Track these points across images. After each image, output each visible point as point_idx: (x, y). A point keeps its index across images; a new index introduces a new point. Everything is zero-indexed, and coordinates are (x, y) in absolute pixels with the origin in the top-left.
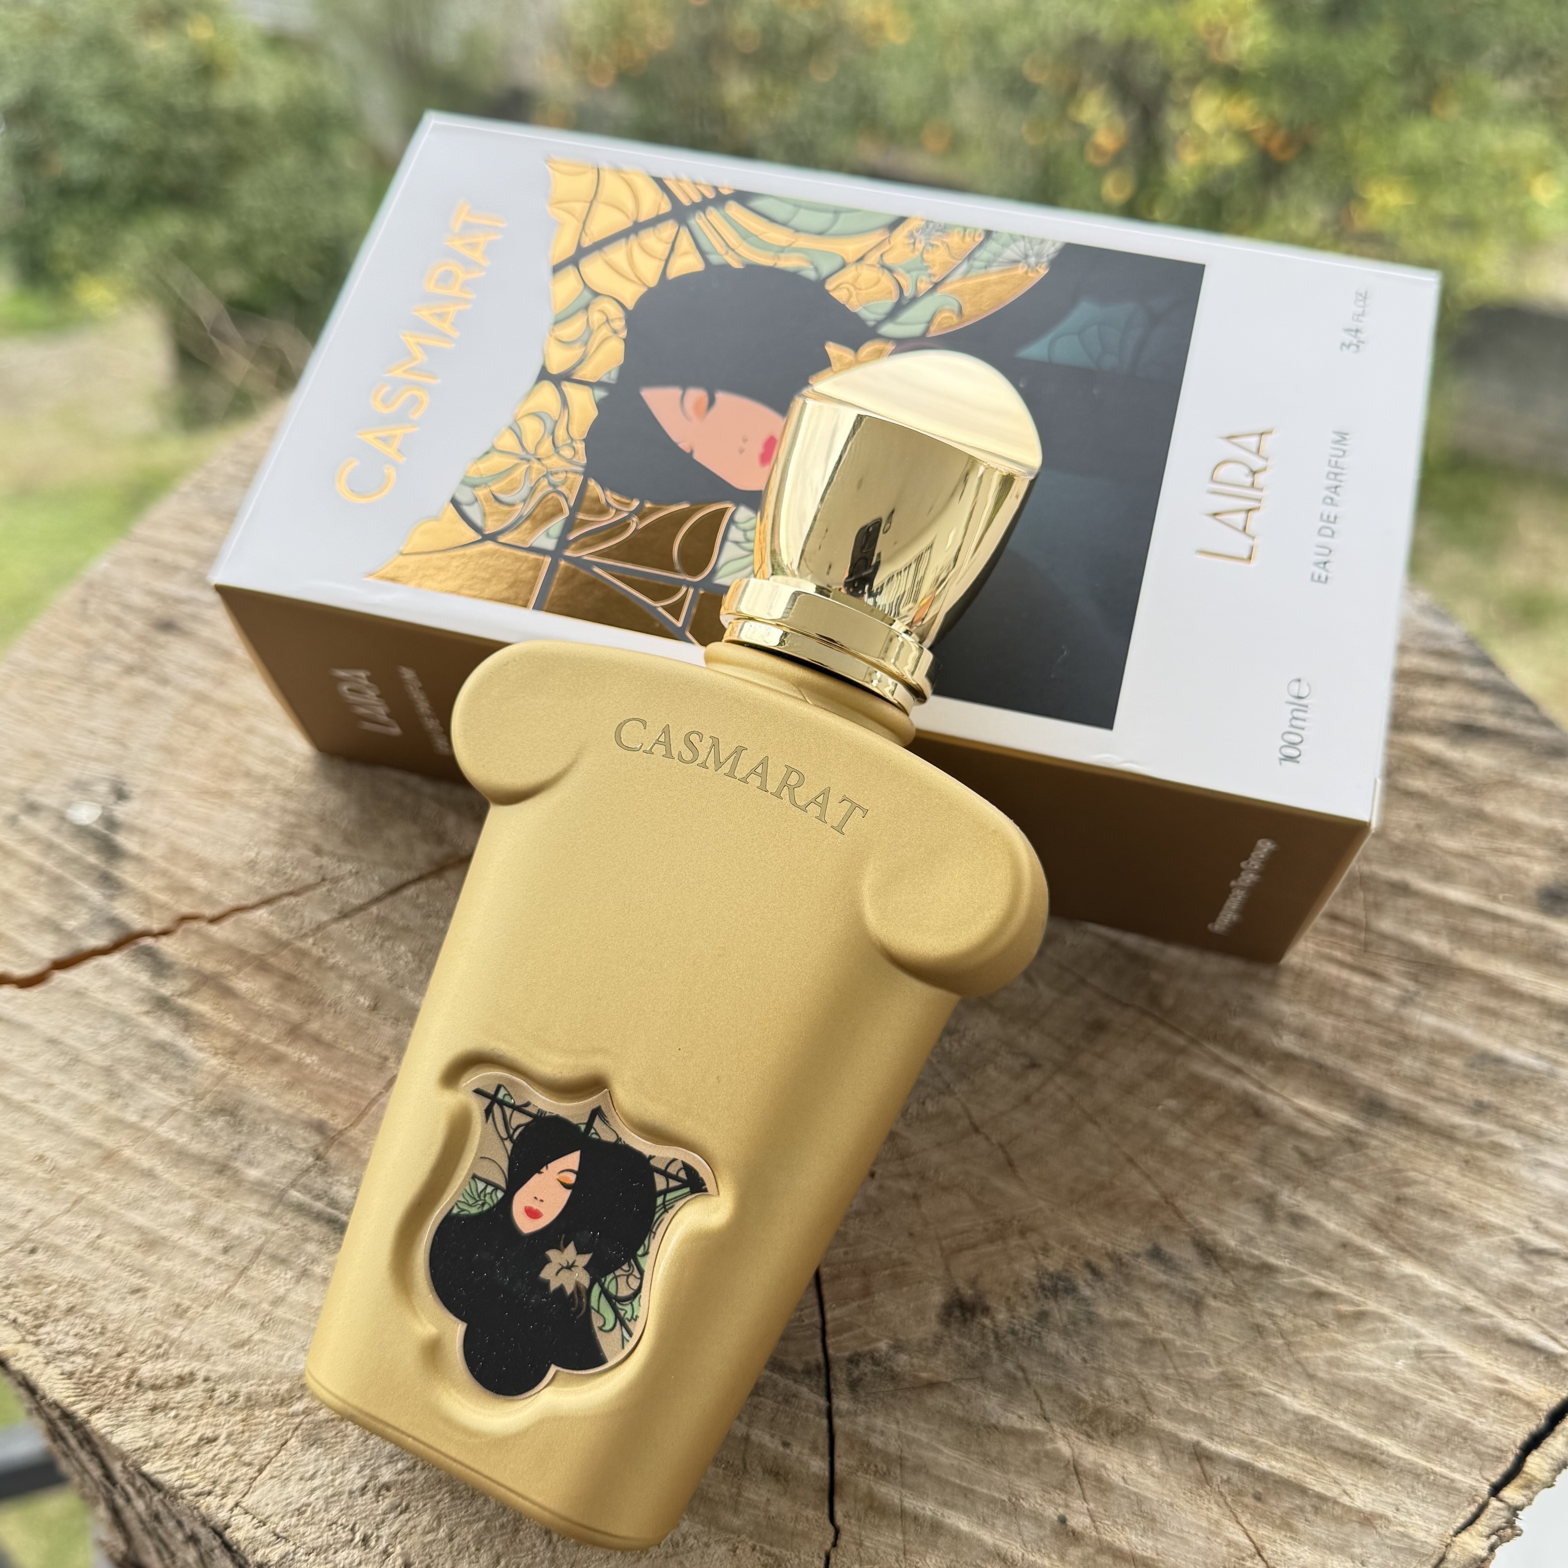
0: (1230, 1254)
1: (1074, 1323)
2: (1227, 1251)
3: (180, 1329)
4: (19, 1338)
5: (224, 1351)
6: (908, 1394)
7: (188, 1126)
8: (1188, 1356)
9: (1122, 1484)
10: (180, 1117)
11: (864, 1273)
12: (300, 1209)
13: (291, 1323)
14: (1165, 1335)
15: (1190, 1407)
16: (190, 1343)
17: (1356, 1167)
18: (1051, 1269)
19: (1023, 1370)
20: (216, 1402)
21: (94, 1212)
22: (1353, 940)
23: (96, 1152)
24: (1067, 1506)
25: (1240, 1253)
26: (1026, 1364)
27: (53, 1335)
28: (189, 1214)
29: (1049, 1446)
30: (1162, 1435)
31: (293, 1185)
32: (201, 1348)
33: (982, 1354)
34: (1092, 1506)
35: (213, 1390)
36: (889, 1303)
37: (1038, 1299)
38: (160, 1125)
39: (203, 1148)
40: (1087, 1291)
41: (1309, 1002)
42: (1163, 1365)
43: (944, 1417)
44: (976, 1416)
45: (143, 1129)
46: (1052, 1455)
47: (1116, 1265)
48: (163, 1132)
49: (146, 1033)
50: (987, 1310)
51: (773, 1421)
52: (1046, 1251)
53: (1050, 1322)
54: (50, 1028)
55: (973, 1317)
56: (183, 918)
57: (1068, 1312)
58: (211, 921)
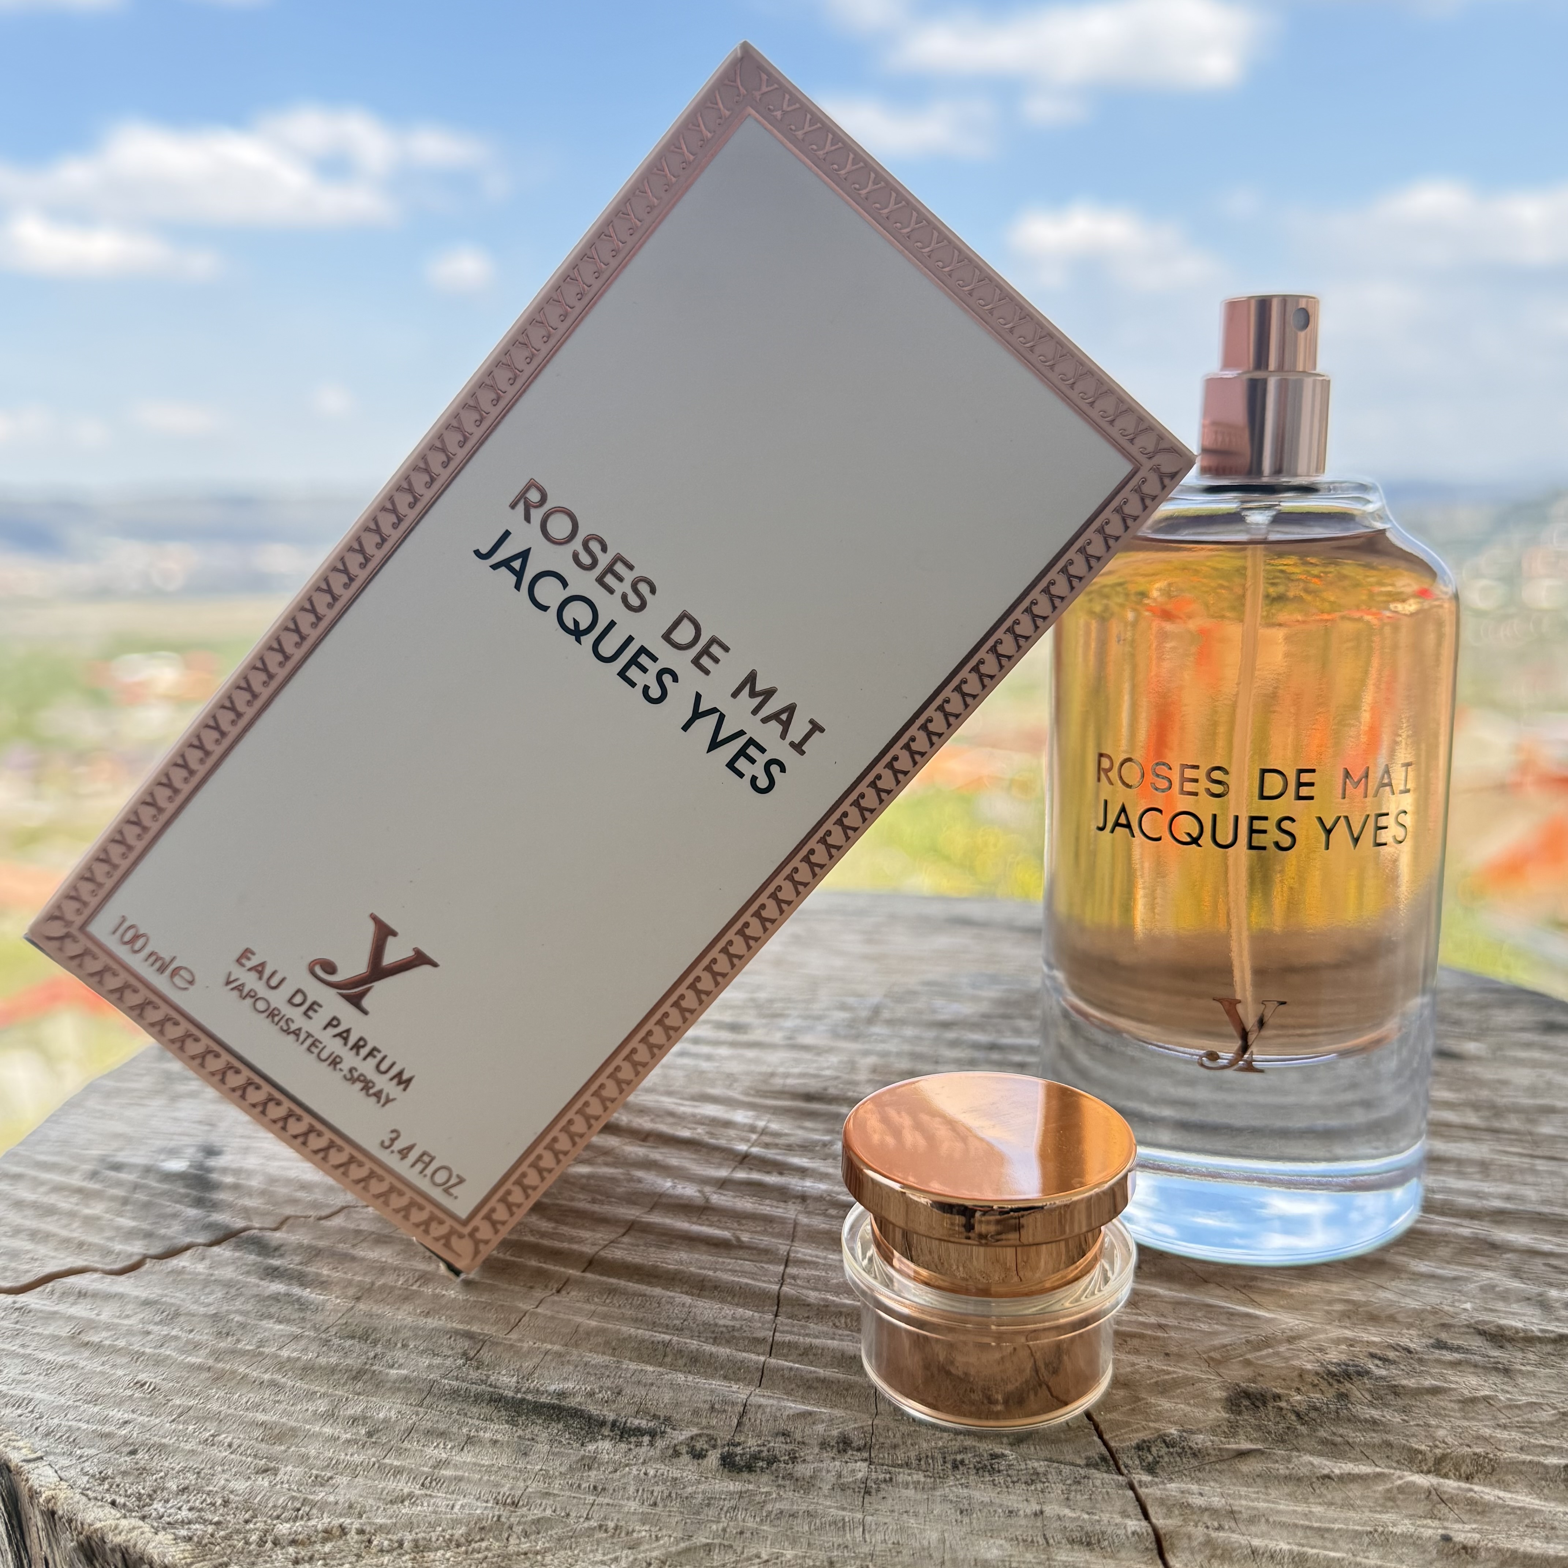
0: (1521, 1335)
1: (1381, 1398)
2: (1517, 1332)
3: (323, 1494)
4: (118, 1515)
5: (378, 1508)
6: (1217, 1466)
7: (314, 1347)
8: (1518, 1407)
9: (1501, 1502)
10: (303, 1342)
11: (1125, 1384)
12: (454, 1395)
13: (460, 1479)
14: (1483, 1393)
15: (1543, 1442)
16: (336, 1503)
18: (1335, 1361)
19: (1341, 1436)
20: (374, 1551)
21: (205, 1418)
22: (1521, 1142)
23: (205, 1375)
24: (1445, 1528)
25: (1532, 1331)
26: (1341, 1431)
27: (162, 1510)
28: (322, 1409)
29: (1399, 1482)
30: (1524, 1468)
31: (444, 1376)
32: (351, 1507)
33: (1288, 1428)
34: (1474, 1526)
35: (370, 1541)
36: (1165, 1404)
37: (1331, 1385)
38: (280, 1348)
39: (333, 1360)
40: (1384, 1372)
41: (1503, 1180)
42: (1495, 1418)
43: (1267, 1479)
44: (1304, 1471)
45: (261, 1354)
46: (1407, 1490)
47: (1404, 1354)
48: (285, 1353)
49: (255, 1291)
50: (1277, 1397)
51: (1068, 1499)
52: (1321, 1350)
53: (1353, 1399)
54: (144, 1294)
55: (1265, 1404)
56: (287, 1218)
57: (1370, 1391)
58: (320, 1218)
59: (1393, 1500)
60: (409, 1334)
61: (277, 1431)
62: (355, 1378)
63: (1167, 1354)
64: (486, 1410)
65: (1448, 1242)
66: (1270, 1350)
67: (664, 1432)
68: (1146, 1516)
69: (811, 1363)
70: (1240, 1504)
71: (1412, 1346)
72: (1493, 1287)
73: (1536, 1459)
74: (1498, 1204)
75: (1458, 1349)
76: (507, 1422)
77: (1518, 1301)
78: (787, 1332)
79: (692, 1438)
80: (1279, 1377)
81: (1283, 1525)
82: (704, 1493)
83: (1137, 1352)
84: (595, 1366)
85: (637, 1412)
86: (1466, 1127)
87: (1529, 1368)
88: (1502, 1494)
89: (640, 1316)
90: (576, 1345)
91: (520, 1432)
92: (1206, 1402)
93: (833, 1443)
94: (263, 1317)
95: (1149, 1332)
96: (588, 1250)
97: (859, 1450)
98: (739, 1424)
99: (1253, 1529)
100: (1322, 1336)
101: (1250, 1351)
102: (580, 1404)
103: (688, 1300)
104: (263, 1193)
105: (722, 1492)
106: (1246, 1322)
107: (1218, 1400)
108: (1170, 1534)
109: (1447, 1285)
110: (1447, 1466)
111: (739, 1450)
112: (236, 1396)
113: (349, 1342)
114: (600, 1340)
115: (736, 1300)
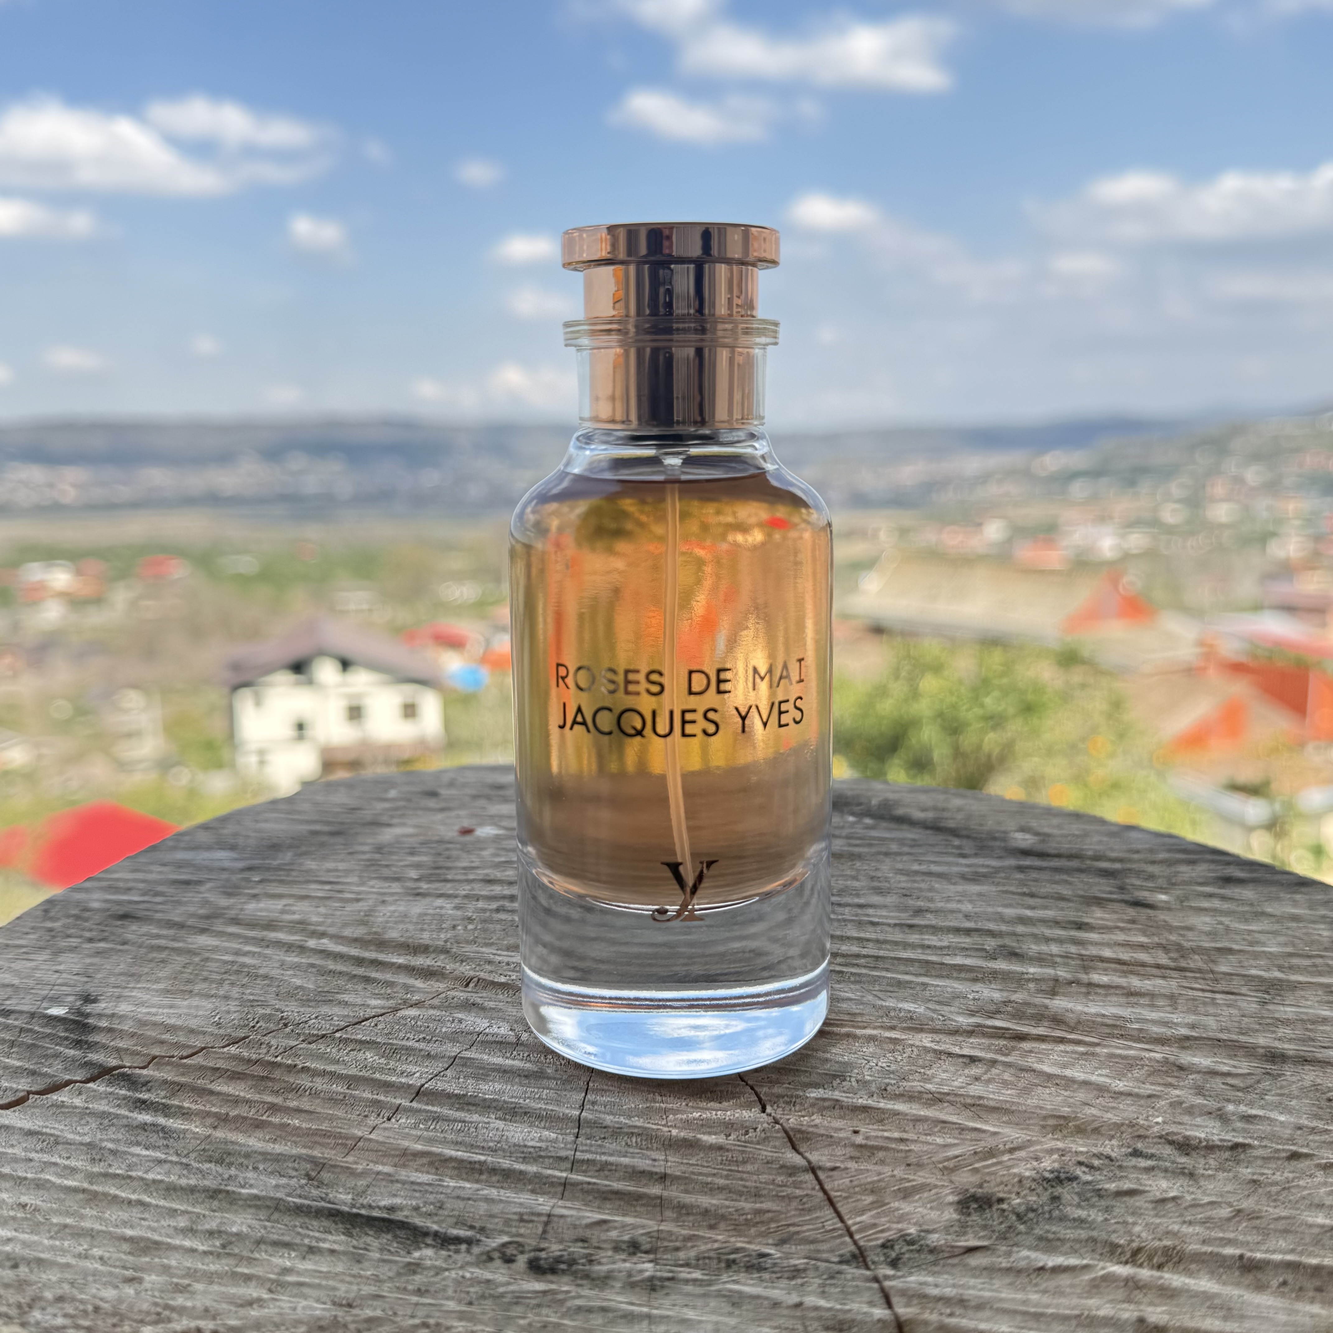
0: (1204, 1144)
1: (1087, 1200)
2: (1201, 1141)
3: (182, 1300)
5: (231, 1310)
6: (950, 1261)
8: (1201, 1205)
9: (1186, 1287)
10: (167, 1166)
11: (872, 1192)
12: (299, 1210)
13: (302, 1284)
14: (1172, 1194)
15: (1221, 1235)
16: (194, 1308)
17: (1281, 1087)
18: (1049, 1168)
19: (1054, 1233)
21: (79, 1234)
22: (1204, 979)
23: (81, 1196)
24: (1140, 1311)
25: (1213, 1141)
26: (1054, 1229)
28: (182, 1225)
29: (1102, 1272)
30: (1206, 1258)
31: (289, 1195)
32: (206, 1310)
33: (1010, 1227)
34: (1164, 1308)
36: (906, 1207)
37: (1046, 1189)
38: (146, 1172)
39: (192, 1182)
40: (1089, 1178)
41: (1189, 1011)
42: (1181, 1215)
43: (991, 1270)
44: (1023, 1264)
45: (130, 1177)
46: (1108, 1279)
47: (1107, 1162)
48: (150, 1176)
49: (125, 1121)
50: (1001, 1200)
51: (823, 1292)
52: (1037, 1159)
53: (1063, 1201)
54: (27, 1125)
55: (990, 1206)
56: (154, 1058)
57: (1076, 1193)
58: (182, 1058)
59: (1096, 1287)
60: (260, 1157)
61: (142, 1245)
62: (211, 1197)
63: (909, 1165)
64: (326, 1223)
65: (1143, 1066)
66: (994, 1160)
67: (479, 1241)
68: (889, 1305)
69: (606, 1178)
70: (970, 1293)
71: (1113, 1155)
72: (1181, 1103)
73: (1216, 1250)
74: (1184, 1031)
75: (1151, 1156)
76: (344, 1234)
77: (1201, 1115)
78: (586, 1151)
79: (504, 1245)
80: (1002, 1183)
81: (1005, 1311)
82: (513, 1292)
83: (882, 1162)
84: (419, 1184)
85: (456, 1223)
86: (1158, 966)
87: (1210, 1172)
88: (1187, 1281)
89: (460, 1139)
90: (404, 1166)
91: (355, 1242)
92: (941, 1206)
93: (624, 1246)
94: (132, 1144)
95: (894, 1146)
96: (415, 1081)
97: (647, 1252)
98: (544, 1232)
99: (980, 1315)
100: (1038, 1147)
101: (978, 1161)
102: (407, 1217)
103: (500, 1124)
104: (133, 1035)
105: (528, 1292)
106: (974, 1135)
107: (951, 1204)
108: (910, 1322)
109: (1142, 1102)
110: (1142, 1258)
111: (543, 1255)
112: (107, 1215)
113: (207, 1165)
114: (425, 1160)
115: (543, 1124)
